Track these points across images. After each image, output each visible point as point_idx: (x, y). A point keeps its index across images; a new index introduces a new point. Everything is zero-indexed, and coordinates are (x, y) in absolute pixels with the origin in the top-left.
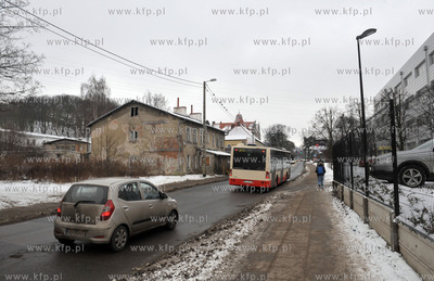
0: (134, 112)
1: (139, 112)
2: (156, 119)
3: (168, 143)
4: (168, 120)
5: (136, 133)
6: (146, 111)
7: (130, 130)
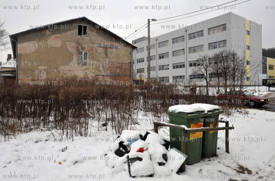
0: (82, 31)
5: (86, 54)
6: (98, 33)
7: (78, 50)
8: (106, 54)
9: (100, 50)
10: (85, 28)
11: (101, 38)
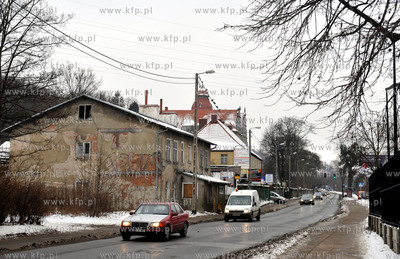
0: (85, 113)
1: (92, 112)
2: (121, 125)
3: (139, 162)
4: (140, 129)
5: (87, 145)
6: (105, 113)
7: (77, 140)
8: (117, 143)
9: (109, 138)
10: (89, 108)
11: (110, 120)
